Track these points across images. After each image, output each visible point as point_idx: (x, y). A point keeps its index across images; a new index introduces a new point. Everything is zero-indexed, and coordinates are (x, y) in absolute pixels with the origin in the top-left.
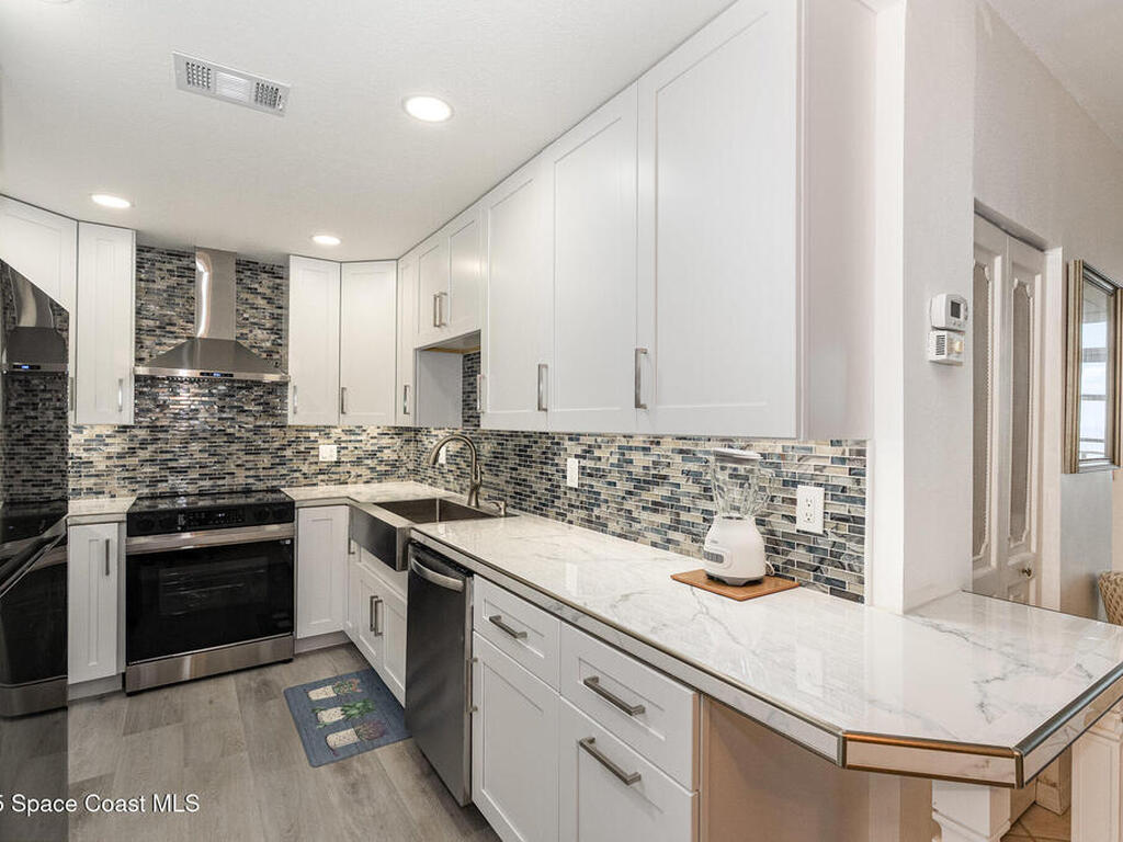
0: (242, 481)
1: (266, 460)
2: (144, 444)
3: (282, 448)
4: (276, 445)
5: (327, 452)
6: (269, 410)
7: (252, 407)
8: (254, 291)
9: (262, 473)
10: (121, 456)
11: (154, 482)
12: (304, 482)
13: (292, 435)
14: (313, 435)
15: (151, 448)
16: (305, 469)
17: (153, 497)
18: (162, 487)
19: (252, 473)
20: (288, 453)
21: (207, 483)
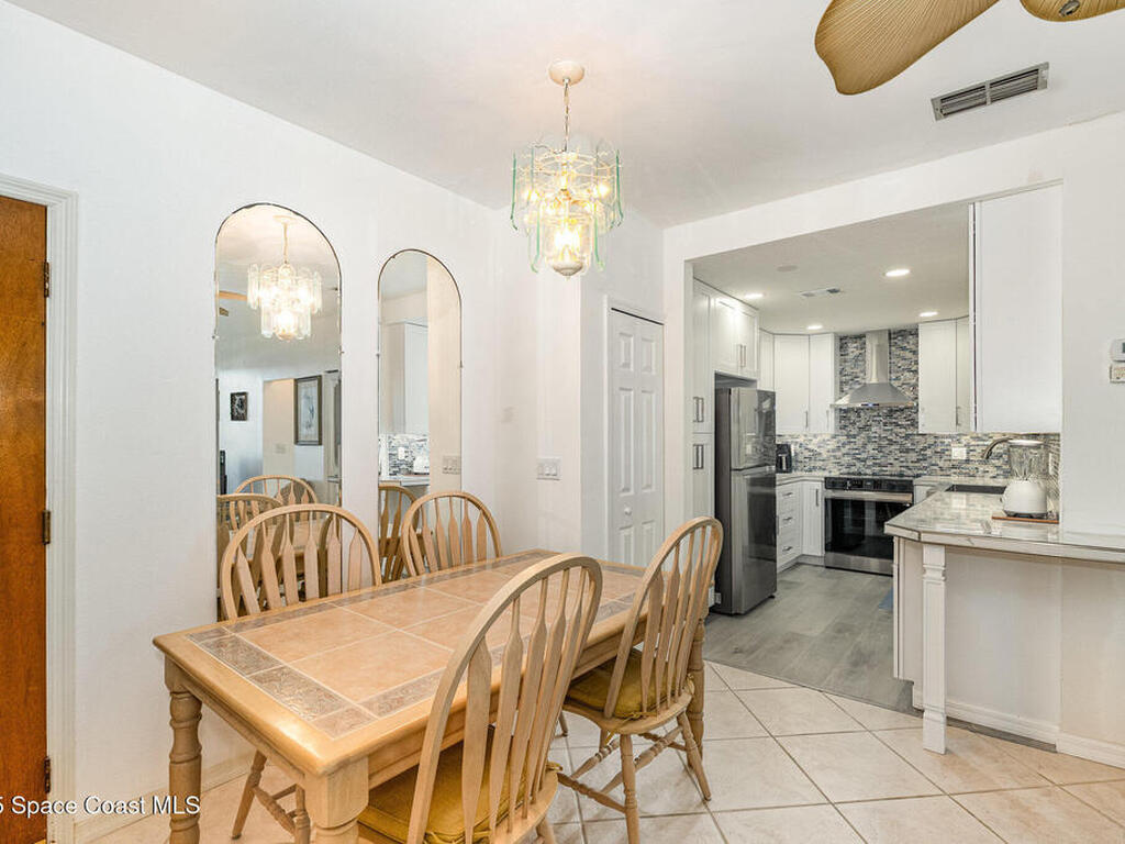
0: (899, 469)
1: (913, 456)
2: (844, 444)
3: (924, 449)
4: (921, 447)
5: (958, 453)
6: (914, 424)
7: (904, 423)
8: (904, 349)
9: (911, 465)
10: (833, 451)
11: (849, 466)
12: (939, 472)
13: (931, 440)
14: (947, 441)
15: (848, 447)
16: (941, 464)
17: (849, 474)
18: (854, 469)
19: (904, 464)
20: (929, 452)
21: (877, 469)
